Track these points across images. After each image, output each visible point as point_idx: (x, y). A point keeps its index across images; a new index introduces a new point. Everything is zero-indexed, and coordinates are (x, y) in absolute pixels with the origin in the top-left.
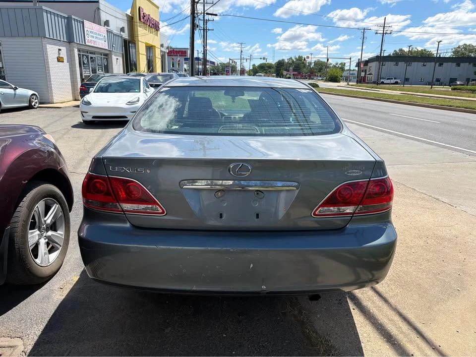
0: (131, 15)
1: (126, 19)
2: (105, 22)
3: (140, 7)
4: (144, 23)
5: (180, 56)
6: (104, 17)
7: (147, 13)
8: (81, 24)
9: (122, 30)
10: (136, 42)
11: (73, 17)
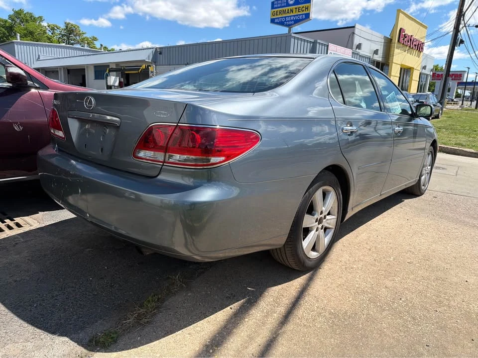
0: (390, 37)
1: (383, 41)
2: (357, 45)
3: (401, 29)
4: (403, 44)
5: (452, 79)
6: (357, 41)
7: (410, 34)
8: (326, 47)
9: (376, 52)
10: (390, 64)
11: (318, 41)
